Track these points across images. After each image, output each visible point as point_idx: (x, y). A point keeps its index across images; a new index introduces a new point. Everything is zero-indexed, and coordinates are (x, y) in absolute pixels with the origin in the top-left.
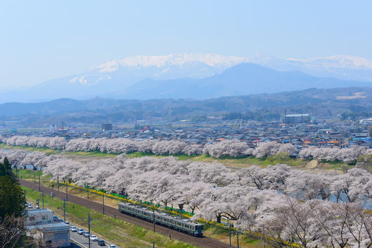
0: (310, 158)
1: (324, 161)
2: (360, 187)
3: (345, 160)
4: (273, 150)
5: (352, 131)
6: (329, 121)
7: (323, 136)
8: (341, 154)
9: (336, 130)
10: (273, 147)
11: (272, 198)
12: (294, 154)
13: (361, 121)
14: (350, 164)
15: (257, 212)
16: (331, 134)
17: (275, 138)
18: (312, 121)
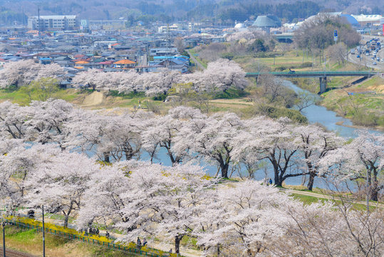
0: (90, 88)
1: (115, 94)
2: (192, 137)
3: (148, 92)
4: (28, 74)
5: (149, 45)
6: (108, 27)
7: (105, 52)
8: (141, 82)
9: (124, 43)
10: (27, 70)
11: (54, 159)
12: (64, 82)
13: (160, 29)
14: (156, 99)
15: (27, 183)
16: (118, 49)
17: (26, 55)
18: (81, 28)
